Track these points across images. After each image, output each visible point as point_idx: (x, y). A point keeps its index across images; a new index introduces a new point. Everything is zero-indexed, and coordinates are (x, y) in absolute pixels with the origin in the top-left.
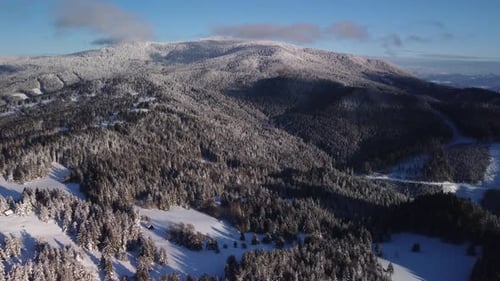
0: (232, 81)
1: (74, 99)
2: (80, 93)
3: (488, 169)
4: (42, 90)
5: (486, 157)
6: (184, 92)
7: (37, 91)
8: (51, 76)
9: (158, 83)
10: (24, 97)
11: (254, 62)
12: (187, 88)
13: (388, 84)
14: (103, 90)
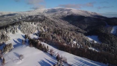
0: (61, 16)
1: (29, 19)
2: (30, 18)
3: (112, 31)
4: (22, 18)
5: (112, 29)
6: (51, 18)
7: (21, 18)
8: (23, 15)
9: (46, 16)
10: (18, 19)
11: (66, 12)
12: (52, 17)
13: (96, 17)
14: (35, 17)
